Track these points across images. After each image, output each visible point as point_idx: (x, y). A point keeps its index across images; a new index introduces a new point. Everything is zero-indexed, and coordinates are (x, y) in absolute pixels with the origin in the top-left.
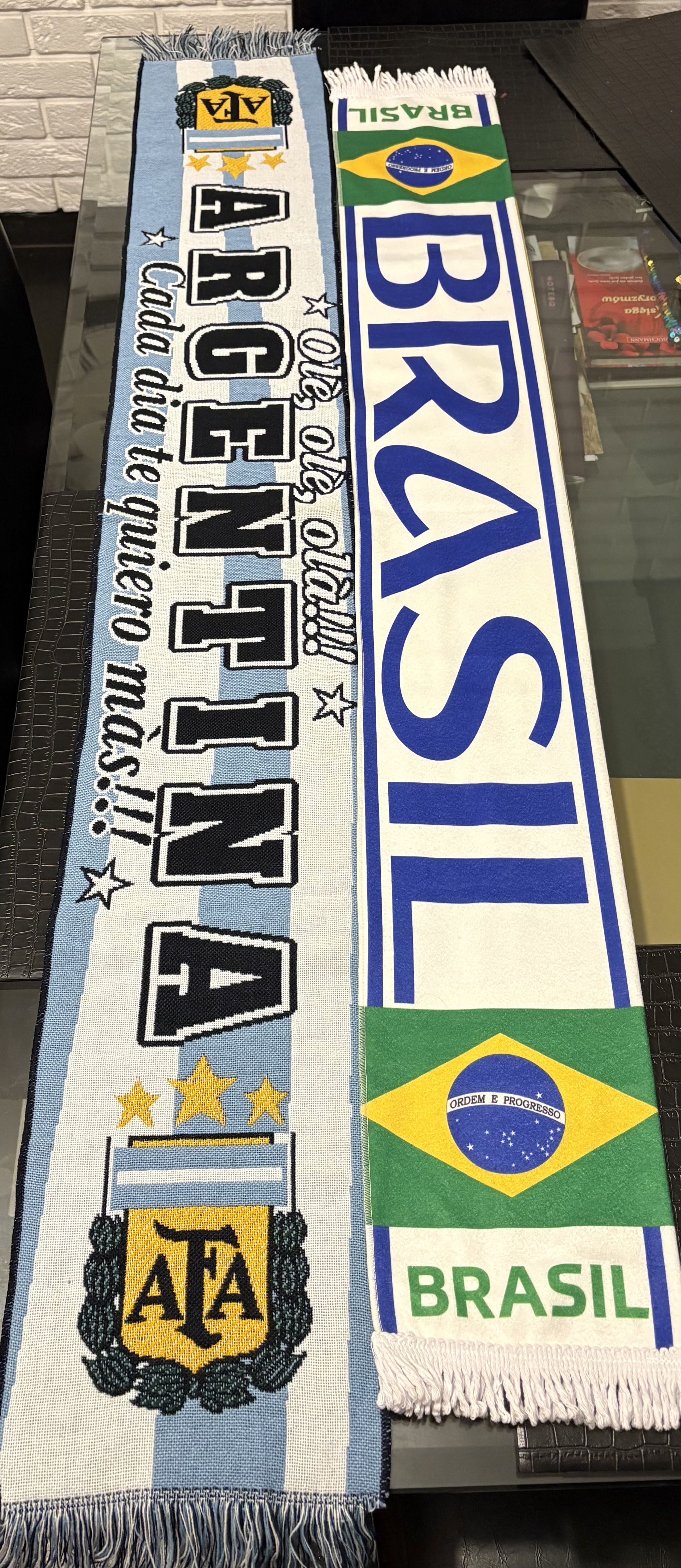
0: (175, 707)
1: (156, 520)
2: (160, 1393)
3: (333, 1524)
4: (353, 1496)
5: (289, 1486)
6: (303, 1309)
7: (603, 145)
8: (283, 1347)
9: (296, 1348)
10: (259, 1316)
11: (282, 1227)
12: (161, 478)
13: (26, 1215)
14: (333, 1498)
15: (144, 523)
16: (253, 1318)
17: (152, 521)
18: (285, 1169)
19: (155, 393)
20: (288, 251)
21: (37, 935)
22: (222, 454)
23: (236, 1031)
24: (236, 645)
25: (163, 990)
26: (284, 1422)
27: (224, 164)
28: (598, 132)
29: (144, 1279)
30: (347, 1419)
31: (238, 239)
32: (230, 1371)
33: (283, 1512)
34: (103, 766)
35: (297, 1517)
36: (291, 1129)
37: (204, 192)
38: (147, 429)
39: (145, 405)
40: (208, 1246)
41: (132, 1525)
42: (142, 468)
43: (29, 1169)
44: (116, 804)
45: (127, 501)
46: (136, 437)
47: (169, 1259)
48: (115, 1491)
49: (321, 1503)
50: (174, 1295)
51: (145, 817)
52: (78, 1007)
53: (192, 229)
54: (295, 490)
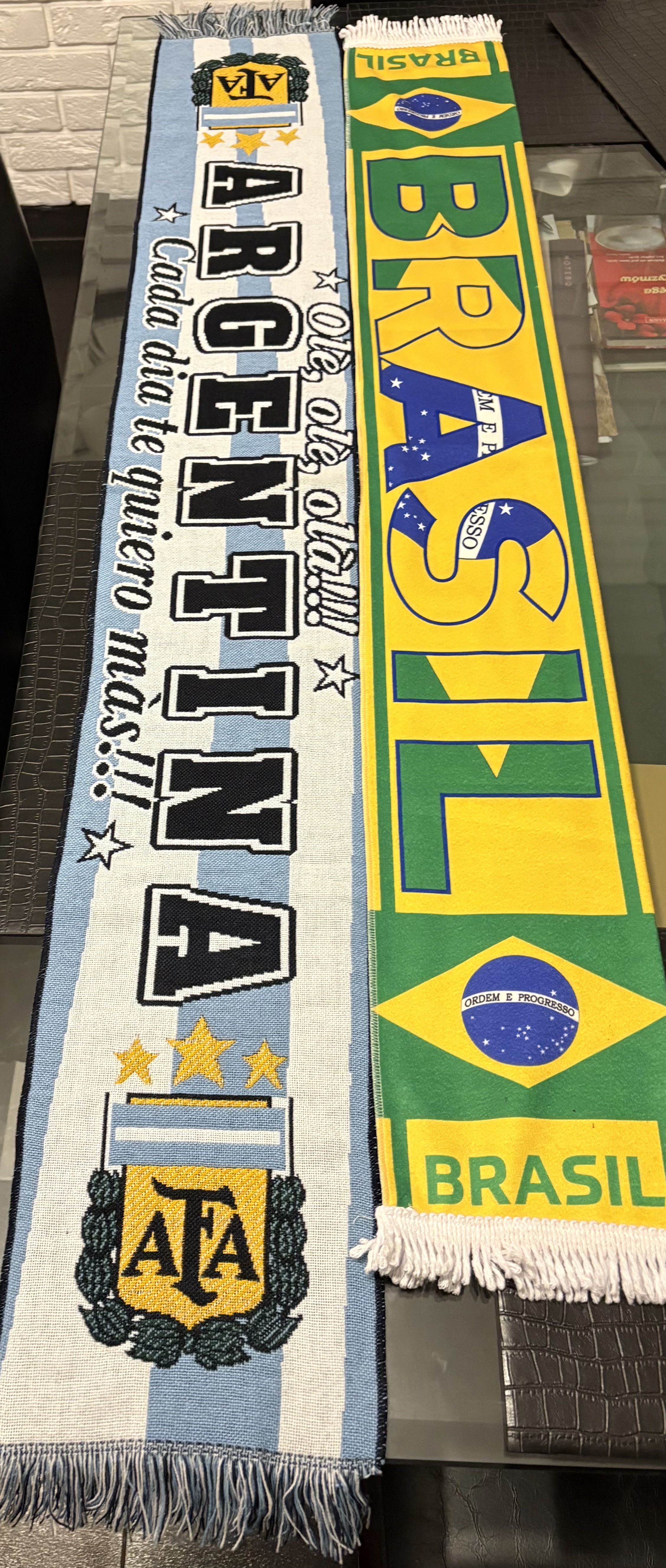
0: (175, 675)
1: (159, 490)
2: (155, 1346)
3: (327, 1488)
4: (348, 1461)
5: (283, 1447)
6: (300, 1274)
7: (628, 118)
8: (279, 1309)
9: (292, 1311)
10: (255, 1278)
11: (280, 1191)
12: (166, 449)
13: (25, 1166)
14: (328, 1462)
15: (147, 493)
16: (249, 1279)
17: (155, 492)
18: (283, 1133)
19: (162, 365)
20: (300, 227)
21: (36, 891)
22: (227, 425)
23: (235, 994)
24: (237, 615)
25: (163, 951)
26: (279, 1383)
27: (238, 141)
28: (623, 105)
29: (141, 1235)
30: (343, 1384)
31: (250, 214)
32: (225, 1329)
33: (277, 1473)
34: (104, 731)
35: (291, 1479)
36: (289, 1095)
37: (217, 168)
38: (153, 401)
39: (153, 377)
40: (206, 1205)
41: (125, 1474)
42: (147, 439)
43: (29, 1120)
44: (117, 768)
45: (132, 471)
46: (141, 409)
47: (166, 1216)
48: (109, 1439)
49: (315, 1466)
50: (171, 1252)
51: (145, 781)
52: (79, 964)
53: (204, 205)
54: (299, 461)
